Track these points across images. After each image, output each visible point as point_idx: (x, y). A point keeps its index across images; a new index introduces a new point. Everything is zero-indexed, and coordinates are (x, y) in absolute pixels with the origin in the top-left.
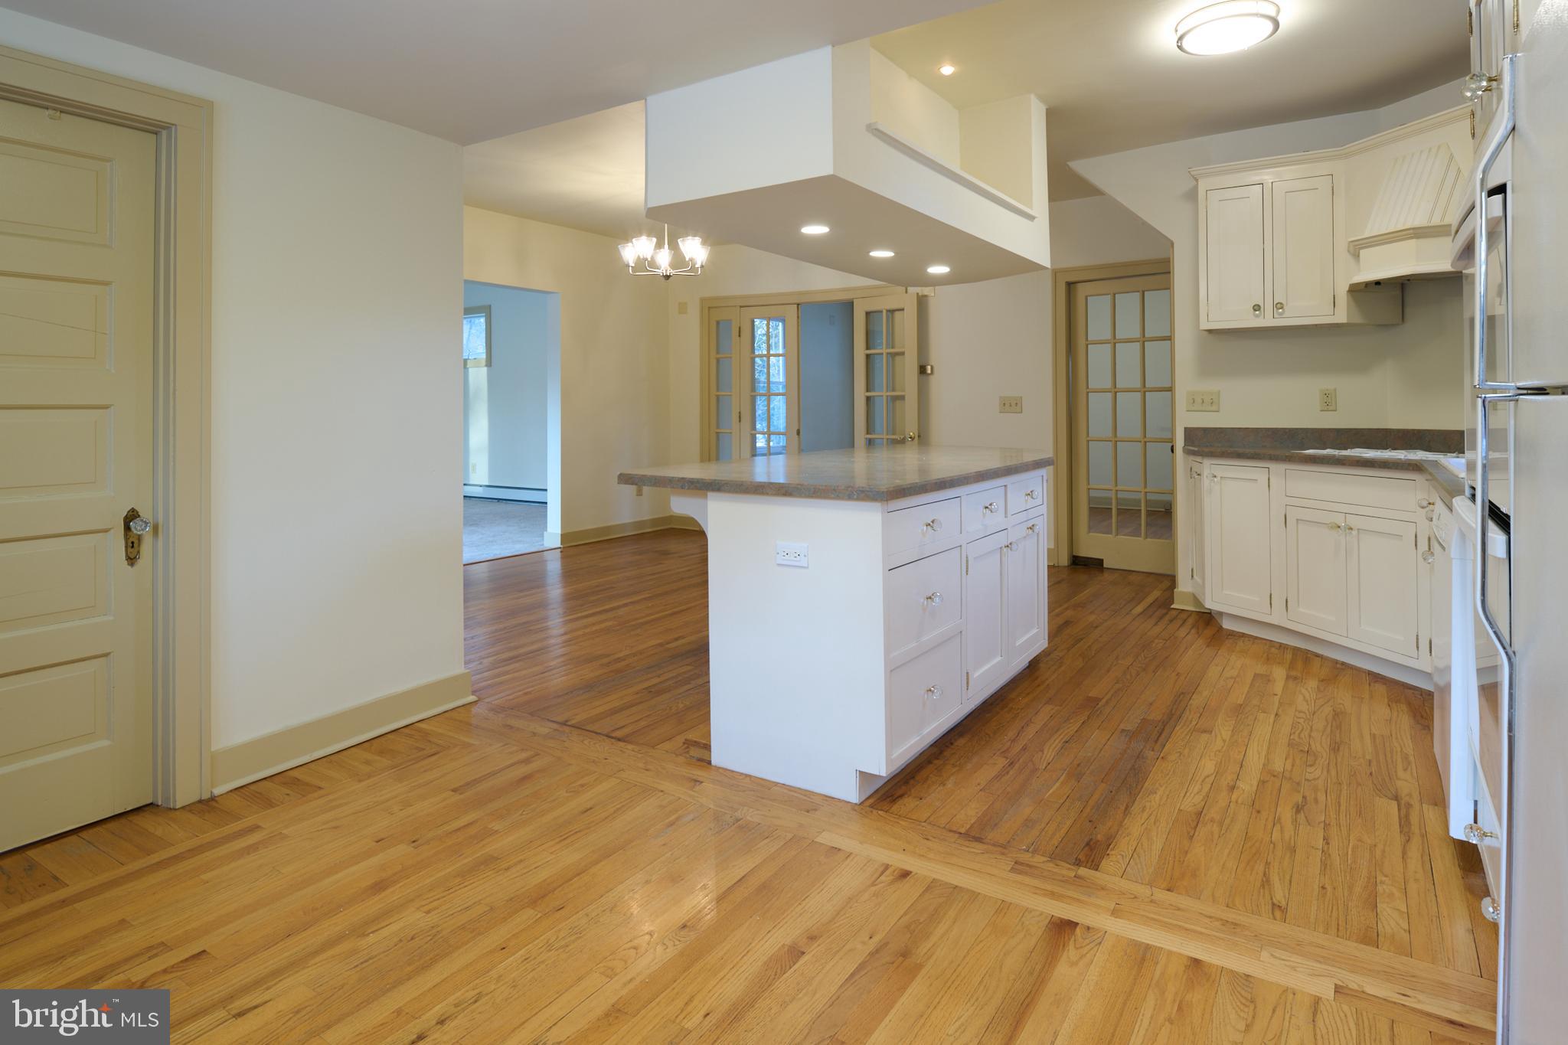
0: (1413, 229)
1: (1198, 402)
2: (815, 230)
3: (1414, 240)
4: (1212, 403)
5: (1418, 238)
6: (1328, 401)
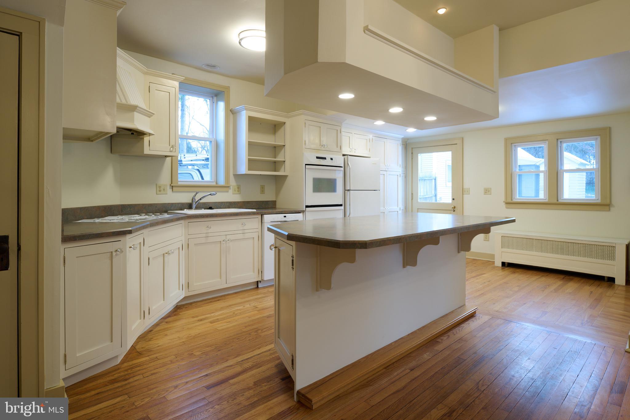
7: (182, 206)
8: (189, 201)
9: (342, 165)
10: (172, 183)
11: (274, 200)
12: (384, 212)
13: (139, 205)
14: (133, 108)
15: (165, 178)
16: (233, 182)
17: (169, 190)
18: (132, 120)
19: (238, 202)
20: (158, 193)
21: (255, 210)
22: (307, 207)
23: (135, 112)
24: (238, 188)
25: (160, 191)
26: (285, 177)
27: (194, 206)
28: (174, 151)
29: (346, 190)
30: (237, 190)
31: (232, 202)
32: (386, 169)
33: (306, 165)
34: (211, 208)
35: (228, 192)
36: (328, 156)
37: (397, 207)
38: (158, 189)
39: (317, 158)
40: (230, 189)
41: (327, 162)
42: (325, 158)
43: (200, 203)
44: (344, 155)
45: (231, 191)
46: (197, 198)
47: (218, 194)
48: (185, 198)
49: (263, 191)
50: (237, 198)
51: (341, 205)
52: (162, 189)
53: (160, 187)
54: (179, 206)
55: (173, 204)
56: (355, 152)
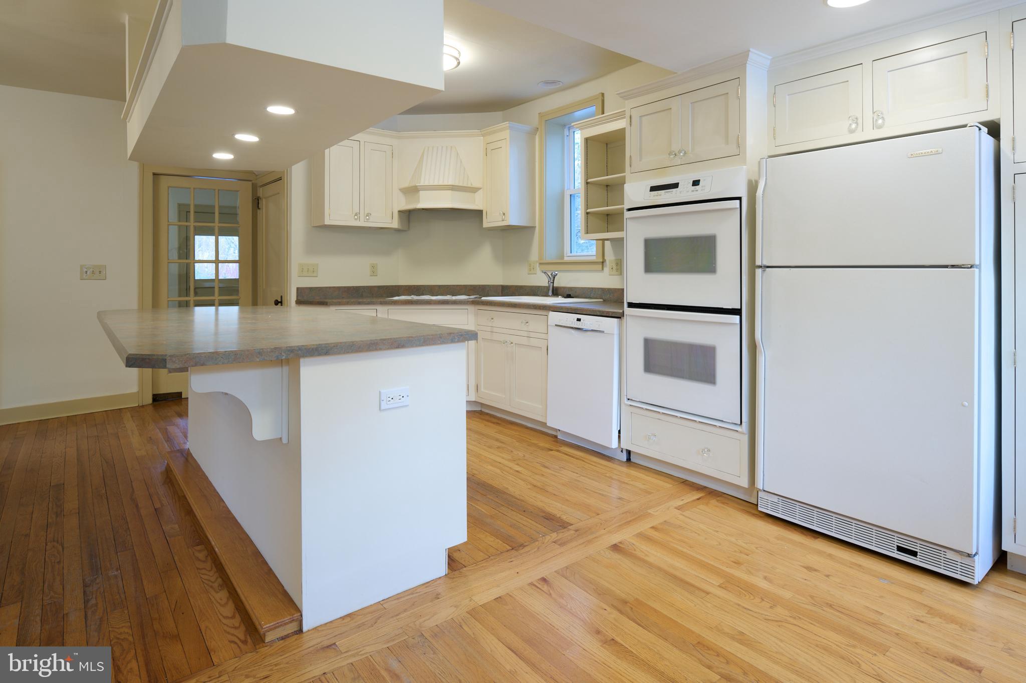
0: (452, 185)
1: (307, 271)
2: (281, 110)
3: (451, 191)
4: (312, 271)
5: (452, 190)
6: (374, 271)
10: (540, 259)
15: (534, 253)
16: (610, 255)
17: (538, 269)
22: (631, 305)
25: (530, 270)
27: (550, 292)
31: (605, 289)
33: (627, 210)
35: (602, 271)
36: (688, 178)
39: (654, 188)
40: (606, 266)
42: (675, 186)
45: (607, 270)
52: (532, 267)
53: (530, 265)
56: (880, 127)
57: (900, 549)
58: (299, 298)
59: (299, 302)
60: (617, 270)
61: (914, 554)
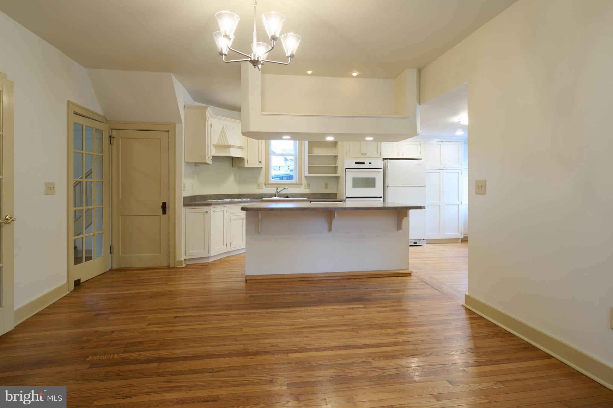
7: (271, 196)
8: (274, 192)
9: (382, 168)
10: (265, 182)
11: (336, 193)
12: (440, 205)
13: (247, 194)
14: (229, 146)
15: (261, 179)
16: (304, 181)
17: (264, 186)
18: (229, 152)
19: (308, 194)
20: (258, 188)
21: (307, 199)
22: (347, 198)
23: (231, 148)
24: (308, 185)
25: (259, 187)
26: (339, 177)
27: (277, 196)
28: (261, 164)
29: (384, 186)
30: (307, 186)
31: (303, 194)
32: (441, 168)
33: (346, 168)
34: (287, 197)
35: (301, 187)
36: (367, 161)
37: (458, 201)
38: (258, 186)
39: (356, 163)
40: (302, 185)
41: (367, 165)
42: (364, 163)
43: (281, 194)
44: (384, 159)
45: (303, 187)
46: (278, 191)
47: (289, 189)
48: (272, 191)
49: (326, 186)
50: (307, 191)
51: (381, 197)
52: (260, 185)
53: (259, 185)
54: (270, 195)
55: (266, 194)
56: (403, 156)
57: (414, 243)
58: (185, 203)
59: (185, 205)
60: (308, 187)
61: (416, 243)
